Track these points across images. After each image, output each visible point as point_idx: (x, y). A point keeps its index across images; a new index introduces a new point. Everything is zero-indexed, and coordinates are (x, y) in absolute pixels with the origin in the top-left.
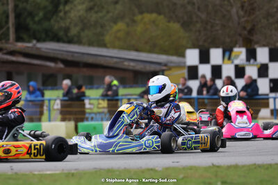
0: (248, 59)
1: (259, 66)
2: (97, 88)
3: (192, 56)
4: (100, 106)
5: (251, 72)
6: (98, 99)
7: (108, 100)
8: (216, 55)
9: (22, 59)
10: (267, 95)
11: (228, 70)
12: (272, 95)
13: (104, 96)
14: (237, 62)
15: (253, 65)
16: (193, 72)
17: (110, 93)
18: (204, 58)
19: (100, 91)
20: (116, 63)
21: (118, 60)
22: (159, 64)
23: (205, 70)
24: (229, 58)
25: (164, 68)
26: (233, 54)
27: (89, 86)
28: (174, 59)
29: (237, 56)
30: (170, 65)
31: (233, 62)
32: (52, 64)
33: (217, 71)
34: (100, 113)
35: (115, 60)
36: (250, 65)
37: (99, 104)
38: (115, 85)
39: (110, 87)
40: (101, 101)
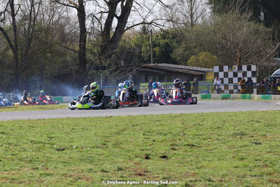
0: (239, 70)
1: (243, 72)
3: (216, 69)
5: (240, 75)
8: (226, 68)
9: (150, 70)
11: (231, 75)
14: (234, 71)
15: (241, 72)
16: (216, 75)
18: (221, 69)
22: (203, 72)
23: (221, 75)
24: (231, 69)
25: (205, 73)
26: (233, 68)
28: (210, 70)
30: (208, 72)
31: (232, 71)
32: (161, 72)
33: (226, 75)
36: (239, 72)
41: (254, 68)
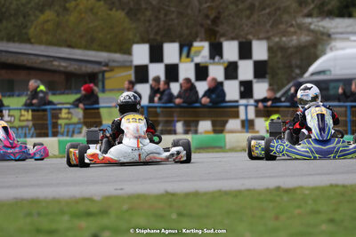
0: (212, 57)
1: (226, 65)
2: (19, 96)
3: (140, 54)
4: (22, 118)
5: (217, 72)
6: (20, 110)
7: (33, 111)
8: (171, 52)
10: (237, 101)
11: (187, 71)
12: (243, 102)
13: (28, 105)
14: (197, 60)
15: (218, 63)
16: (141, 74)
17: (35, 101)
18: (156, 56)
19: (23, 100)
20: (43, 62)
21: (45, 59)
22: (99, 63)
23: (157, 70)
24: (188, 56)
25: (105, 68)
26: (193, 50)
27: (8, 93)
28: (118, 56)
29: (198, 53)
30: (111, 64)
31: (192, 61)
33: (172, 72)
34: (22, 127)
35: (42, 59)
36: (214, 63)
37: (21, 115)
38: (41, 91)
39: (35, 93)
40: (23, 112)
41: (260, 51)
